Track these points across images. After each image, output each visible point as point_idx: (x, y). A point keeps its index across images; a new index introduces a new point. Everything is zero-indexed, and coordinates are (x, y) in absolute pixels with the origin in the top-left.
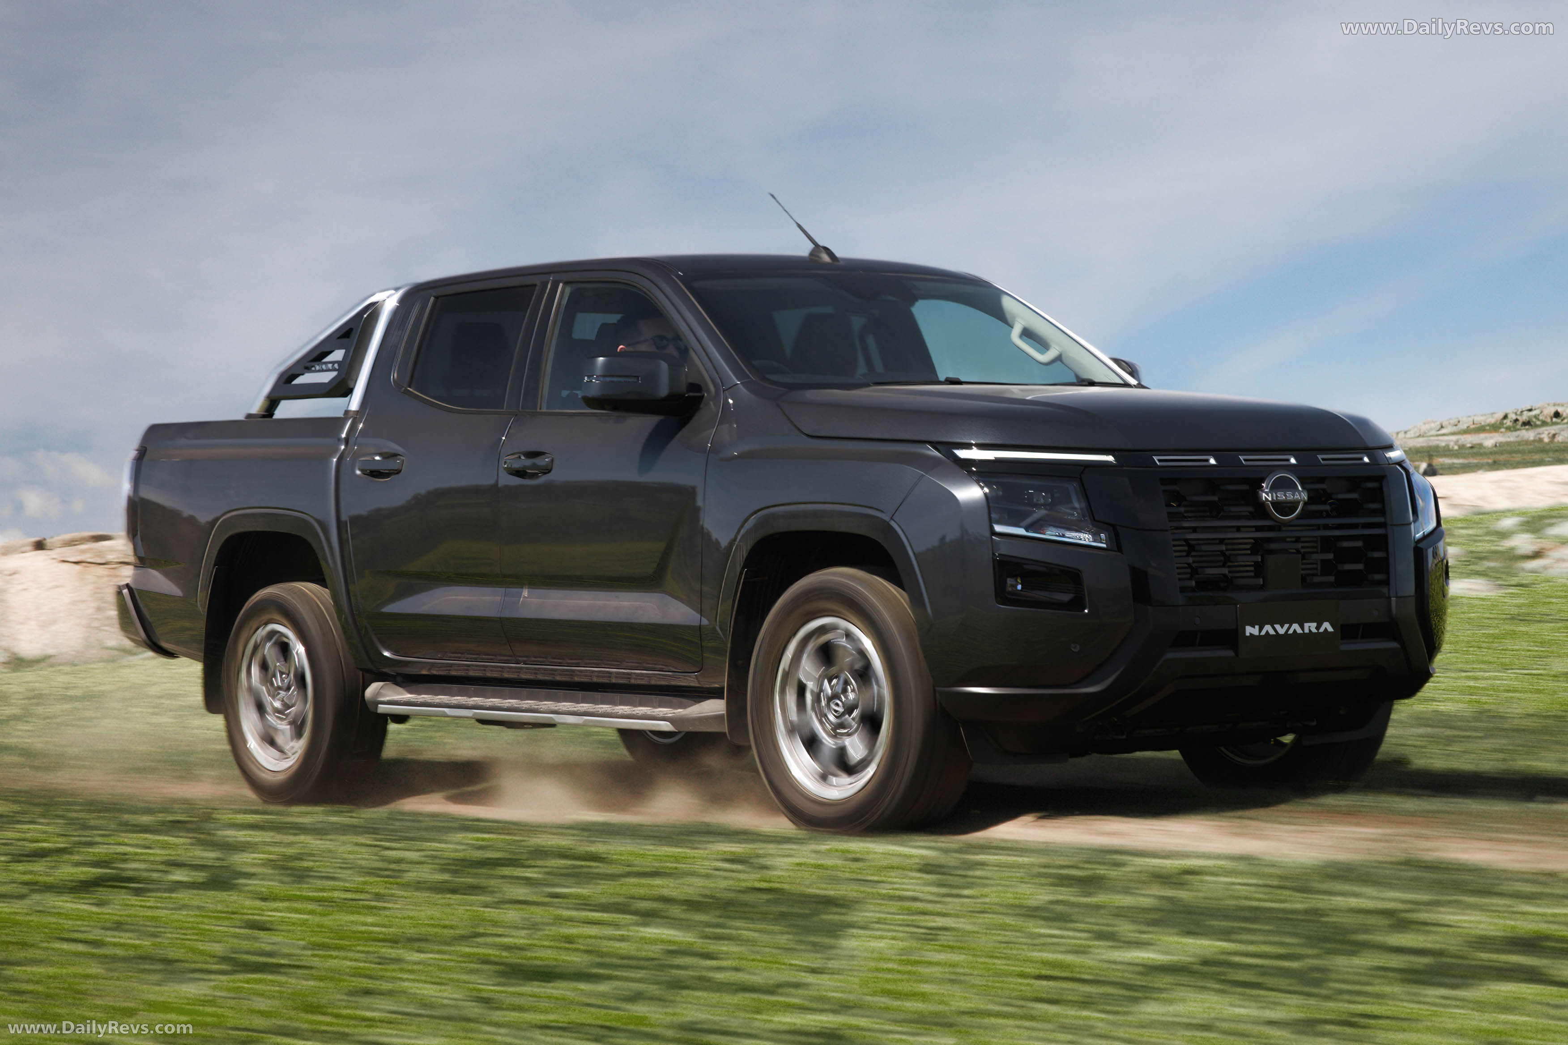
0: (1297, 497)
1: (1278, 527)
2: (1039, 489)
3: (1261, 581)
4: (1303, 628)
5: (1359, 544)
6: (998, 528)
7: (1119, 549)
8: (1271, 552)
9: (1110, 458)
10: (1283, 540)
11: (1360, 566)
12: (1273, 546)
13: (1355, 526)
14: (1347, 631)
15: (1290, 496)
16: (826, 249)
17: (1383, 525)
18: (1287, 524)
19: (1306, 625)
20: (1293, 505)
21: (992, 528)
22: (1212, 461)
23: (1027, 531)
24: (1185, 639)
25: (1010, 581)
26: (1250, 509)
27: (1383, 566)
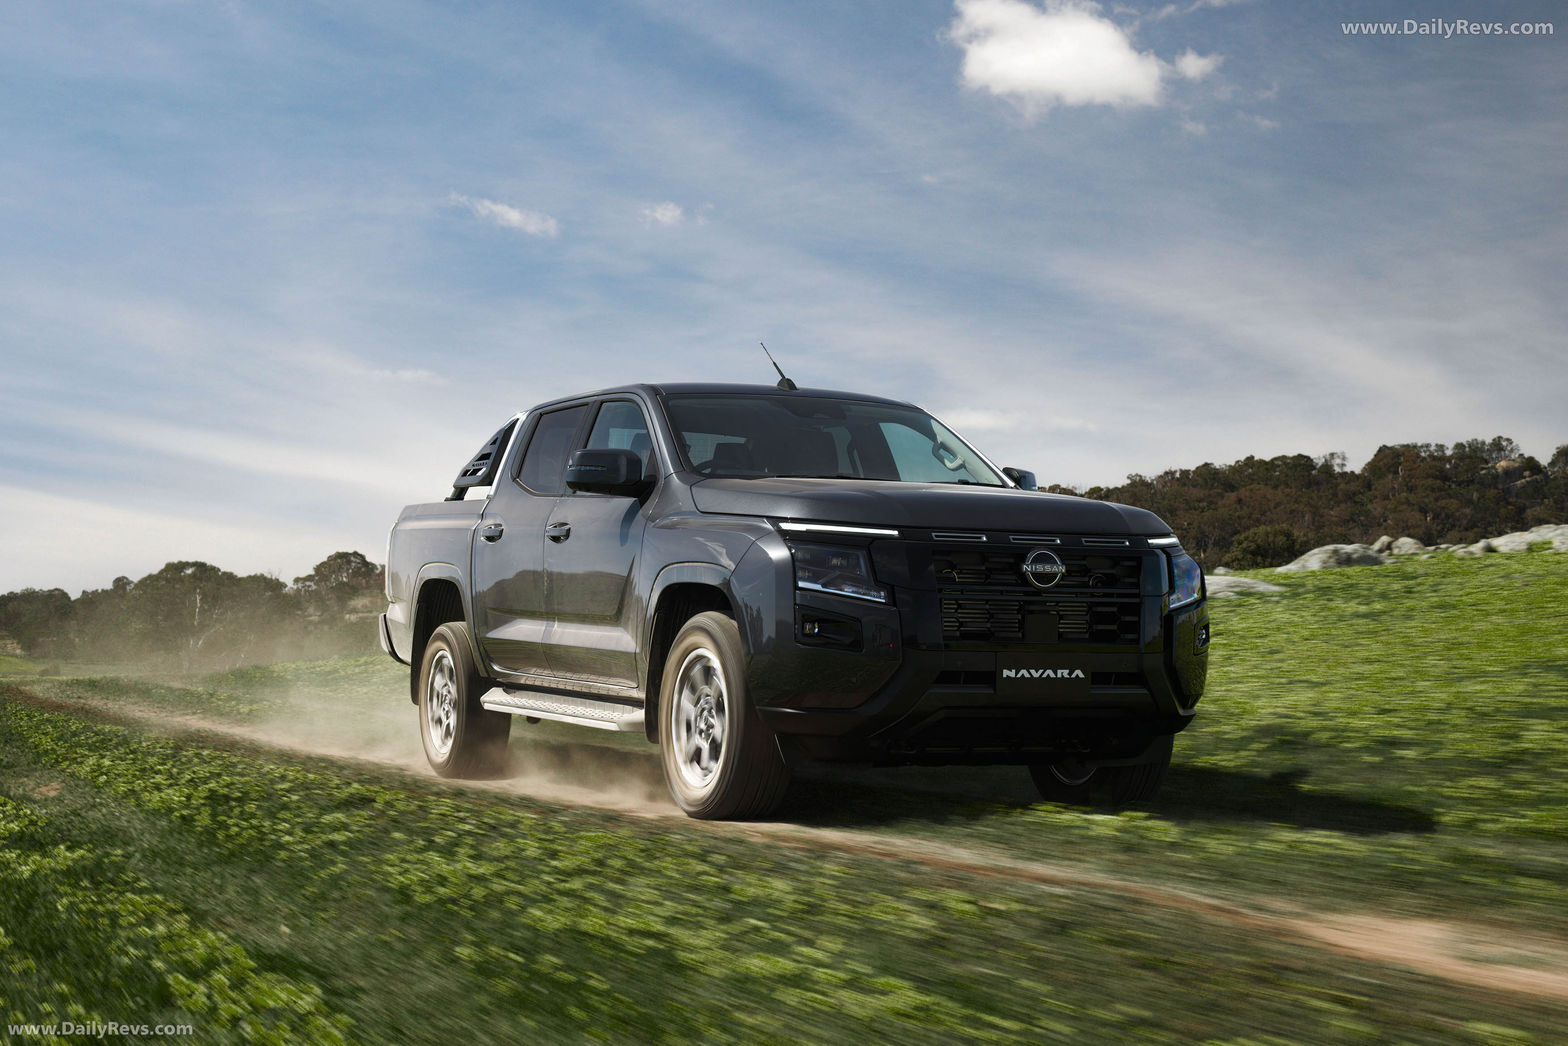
0: (1055, 569)
1: (1038, 592)
2: (837, 555)
3: (1020, 635)
4: (1056, 674)
5: (1115, 609)
6: (801, 584)
7: (895, 605)
8: (1032, 612)
9: (895, 533)
10: (1044, 603)
11: (1114, 627)
12: (1032, 608)
13: (1111, 595)
14: (1096, 678)
15: (1048, 568)
16: (789, 380)
17: (1137, 596)
18: (1046, 591)
19: (1059, 672)
20: (1051, 577)
21: (795, 583)
22: (985, 539)
23: (823, 587)
24: (947, 677)
25: (808, 626)
26: (1014, 577)
27: (1135, 627)
